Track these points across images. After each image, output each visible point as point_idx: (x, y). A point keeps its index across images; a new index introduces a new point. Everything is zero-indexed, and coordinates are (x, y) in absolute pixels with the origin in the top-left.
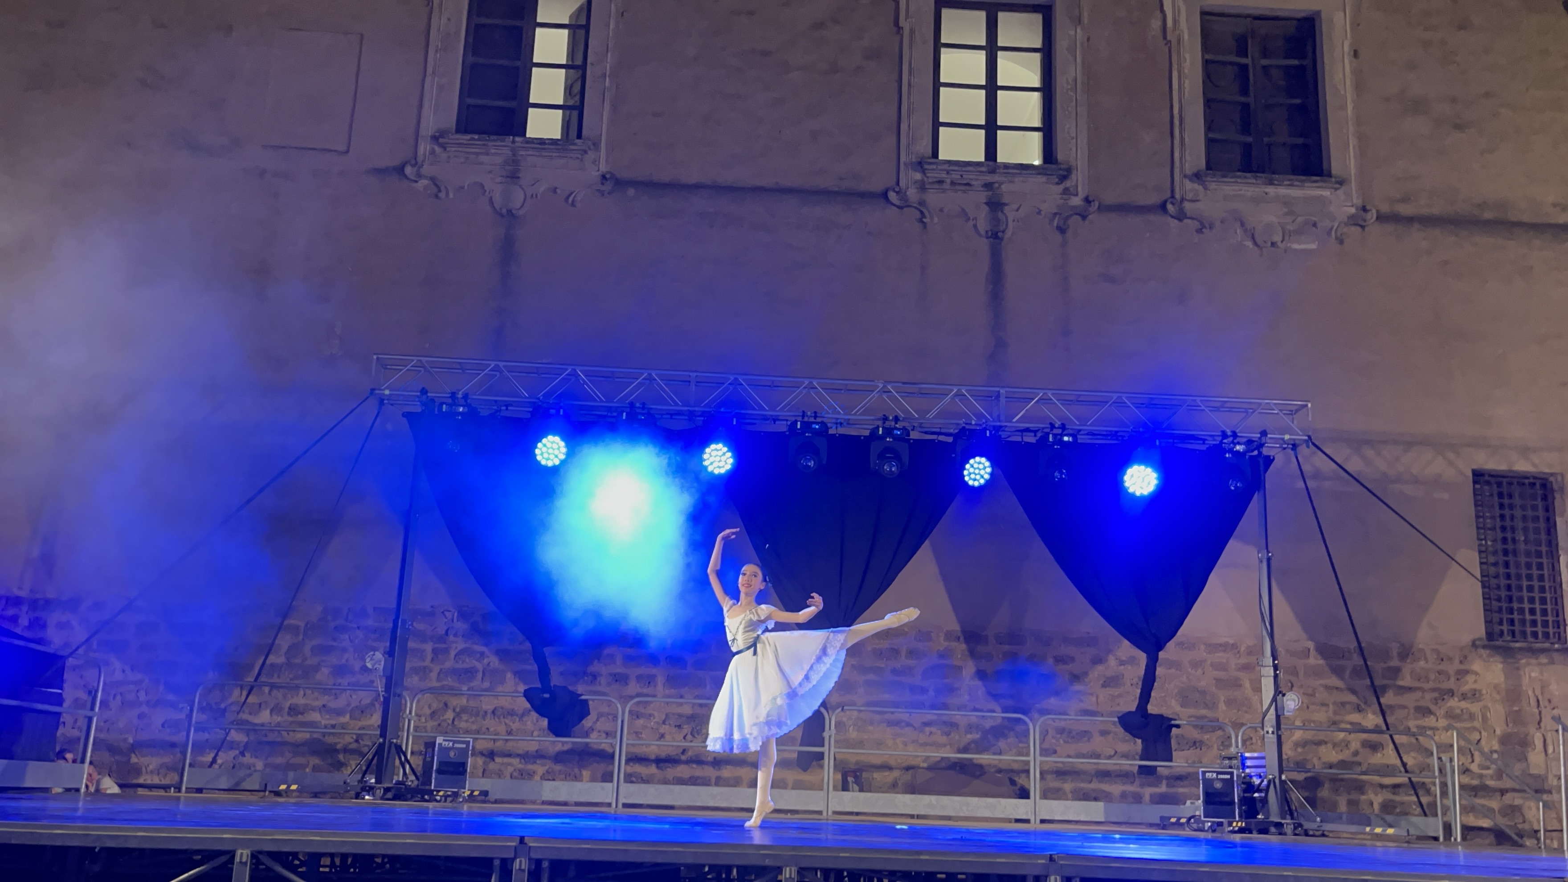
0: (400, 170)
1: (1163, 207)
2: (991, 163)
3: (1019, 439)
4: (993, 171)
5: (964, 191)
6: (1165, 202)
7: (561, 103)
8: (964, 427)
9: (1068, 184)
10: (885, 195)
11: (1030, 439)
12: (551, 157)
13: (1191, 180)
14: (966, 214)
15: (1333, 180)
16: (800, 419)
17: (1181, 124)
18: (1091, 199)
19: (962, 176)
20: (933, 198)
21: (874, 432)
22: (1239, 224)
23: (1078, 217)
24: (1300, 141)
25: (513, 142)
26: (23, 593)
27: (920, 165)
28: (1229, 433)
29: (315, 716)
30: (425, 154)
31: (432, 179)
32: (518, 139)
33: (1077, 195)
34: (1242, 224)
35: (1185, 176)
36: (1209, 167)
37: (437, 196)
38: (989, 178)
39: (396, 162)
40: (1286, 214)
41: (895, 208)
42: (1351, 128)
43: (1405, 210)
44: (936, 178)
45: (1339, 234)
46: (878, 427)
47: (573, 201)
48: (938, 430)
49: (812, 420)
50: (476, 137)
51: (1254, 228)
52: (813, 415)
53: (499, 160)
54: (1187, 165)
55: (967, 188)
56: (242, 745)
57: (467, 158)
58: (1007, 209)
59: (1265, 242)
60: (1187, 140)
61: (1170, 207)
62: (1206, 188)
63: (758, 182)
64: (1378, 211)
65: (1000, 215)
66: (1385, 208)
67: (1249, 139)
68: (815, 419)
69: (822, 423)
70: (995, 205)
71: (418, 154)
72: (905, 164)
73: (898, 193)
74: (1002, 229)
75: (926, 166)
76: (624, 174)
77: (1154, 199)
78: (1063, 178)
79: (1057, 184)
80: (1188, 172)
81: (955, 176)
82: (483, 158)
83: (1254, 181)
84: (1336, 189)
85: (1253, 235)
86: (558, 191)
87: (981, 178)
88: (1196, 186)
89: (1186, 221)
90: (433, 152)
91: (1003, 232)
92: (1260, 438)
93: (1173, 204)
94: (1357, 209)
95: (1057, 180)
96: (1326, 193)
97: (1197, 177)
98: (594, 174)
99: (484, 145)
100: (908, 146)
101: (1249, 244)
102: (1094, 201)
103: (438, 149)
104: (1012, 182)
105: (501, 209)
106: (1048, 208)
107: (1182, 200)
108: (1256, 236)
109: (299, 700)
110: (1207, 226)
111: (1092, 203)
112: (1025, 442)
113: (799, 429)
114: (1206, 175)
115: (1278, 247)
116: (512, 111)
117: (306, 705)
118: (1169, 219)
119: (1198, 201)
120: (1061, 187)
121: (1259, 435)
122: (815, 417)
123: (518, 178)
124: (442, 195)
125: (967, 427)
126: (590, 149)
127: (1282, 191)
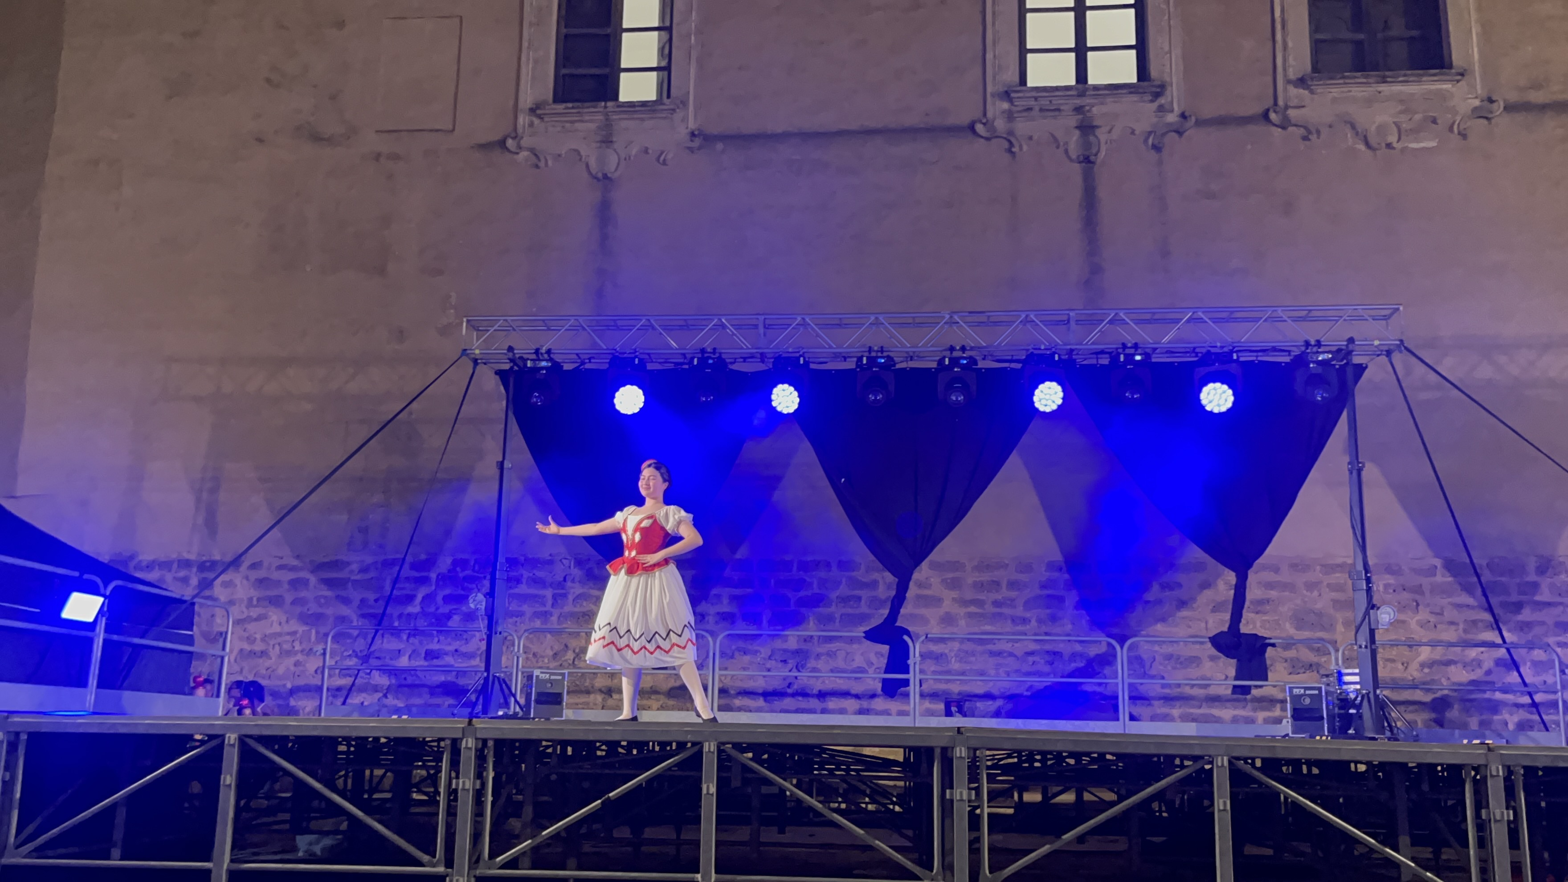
0: (502, 143)
1: (1265, 116)
2: (1080, 86)
3: (1094, 362)
4: (1082, 94)
5: (1055, 117)
6: (1268, 110)
7: (655, 65)
8: (1032, 352)
9: (1162, 100)
10: (972, 128)
11: (1105, 361)
12: (642, 120)
13: (1296, 87)
14: (1055, 140)
15: (1453, 71)
16: (866, 354)
17: (1283, 27)
18: (1187, 114)
19: (1051, 101)
20: (1022, 127)
21: (941, 362)
22: (1349, 126)
23: (1173, 134)
24: (1415, 33)
25: (606, 107)
26: (192, 557)
27: (1006, 95)
28: (1313, 343)
29: (449, 660)
30: (524, 127)
31: (532, 151)
32: (610, 104)
33: (1172, 111)
34: (1353, 127)
35: (1289, 82)
36: (1315, 69)
37: (537, 167)
38: (1078, 102)
39: (496, 137)
40: (1401, 112)
41: (982, 140)
42: (1474, 16)
43: (1537, 97)
44: (1023, 106)
45: (1461, 127)
46: (944, 357)
47: (664, 160)
48: (1009, 358)
49: (879, 354)
50: (570, 105)
51: (1366, 130)
52: (880, 349)
53: (593, 126)
54: (1291, 70)
55: (1057, 113)
56: (385, 688)
57: (563, 127)
58: (1098, 132)
59: (1379, 144)
60: (1290, 44)
61: (1273, 116)
62: (1312, 92)
63: (844, 127)
64: (1505, 101)
65: (1092, 138)
66: (1513, 97)
67: (1361, 36)
68: (882, 353)
69: (888, 357)
70: (1087, 128)
71: (518, 126)
72: (993, 95)
73: (984, 124)
74: (1094, 151)
75: (1013, 95)
76: (714, 129)
77: (1257, 109)
78: (1157, 95)
79: (1152, 101)
80: (1292, 75)
81: (1044, 102)
82: (578, 125)
83: (1364, 80)
84: (1458, 81)
85: (1365, 137)
86: (650, 151)
87: (1071, 101)
88: (1301, 91)
89: (1290, 129)
90: (531, 125)
91: (1096, 155)
92: (1347, 346)
93: (1275, 112)
94: (1482, 101)
95: (1150, 98)
96: (1447, 86)
97: (1301, 82)
98: (682, 132)
99: (579, 113)
100: (994, 77)
101: (1362, 147)
102: (1190, 116)
103: (536, 121)
104: (1102, 104)
105: (597, 173)
106: (1141, 127)
107: (1287, 107)
108: (1369, 139)
109: (434, 646)
110: (1314, 131)
111: (1188, 119)
112: (1101, 365)
113: (865, 365)
114: (1312, 79)
115: (1394, 148)
116: (606, 77)
117: (439, 650)
118: (1274, 129)
119: (1303, 107)
120: (1155, 105)
121: (1345, 343)
122: (882, 352)
123: (611, 142)
124: (542, 164)
125: (1036, 352)
126: (678, 108)
127: (1397, 88)
